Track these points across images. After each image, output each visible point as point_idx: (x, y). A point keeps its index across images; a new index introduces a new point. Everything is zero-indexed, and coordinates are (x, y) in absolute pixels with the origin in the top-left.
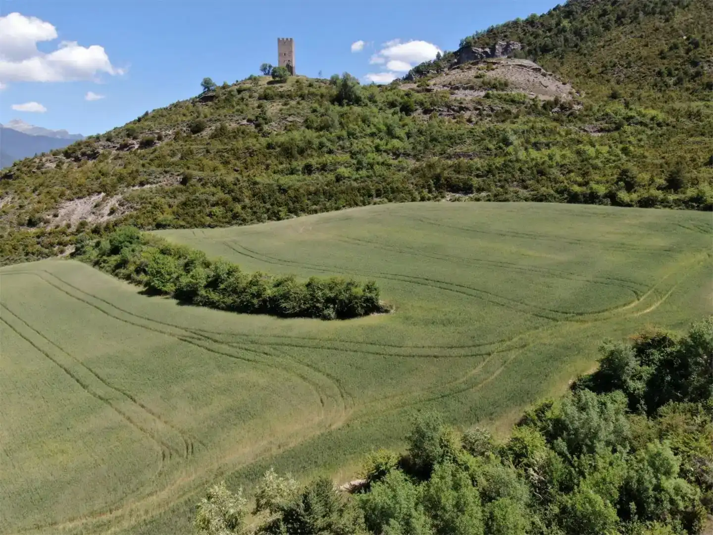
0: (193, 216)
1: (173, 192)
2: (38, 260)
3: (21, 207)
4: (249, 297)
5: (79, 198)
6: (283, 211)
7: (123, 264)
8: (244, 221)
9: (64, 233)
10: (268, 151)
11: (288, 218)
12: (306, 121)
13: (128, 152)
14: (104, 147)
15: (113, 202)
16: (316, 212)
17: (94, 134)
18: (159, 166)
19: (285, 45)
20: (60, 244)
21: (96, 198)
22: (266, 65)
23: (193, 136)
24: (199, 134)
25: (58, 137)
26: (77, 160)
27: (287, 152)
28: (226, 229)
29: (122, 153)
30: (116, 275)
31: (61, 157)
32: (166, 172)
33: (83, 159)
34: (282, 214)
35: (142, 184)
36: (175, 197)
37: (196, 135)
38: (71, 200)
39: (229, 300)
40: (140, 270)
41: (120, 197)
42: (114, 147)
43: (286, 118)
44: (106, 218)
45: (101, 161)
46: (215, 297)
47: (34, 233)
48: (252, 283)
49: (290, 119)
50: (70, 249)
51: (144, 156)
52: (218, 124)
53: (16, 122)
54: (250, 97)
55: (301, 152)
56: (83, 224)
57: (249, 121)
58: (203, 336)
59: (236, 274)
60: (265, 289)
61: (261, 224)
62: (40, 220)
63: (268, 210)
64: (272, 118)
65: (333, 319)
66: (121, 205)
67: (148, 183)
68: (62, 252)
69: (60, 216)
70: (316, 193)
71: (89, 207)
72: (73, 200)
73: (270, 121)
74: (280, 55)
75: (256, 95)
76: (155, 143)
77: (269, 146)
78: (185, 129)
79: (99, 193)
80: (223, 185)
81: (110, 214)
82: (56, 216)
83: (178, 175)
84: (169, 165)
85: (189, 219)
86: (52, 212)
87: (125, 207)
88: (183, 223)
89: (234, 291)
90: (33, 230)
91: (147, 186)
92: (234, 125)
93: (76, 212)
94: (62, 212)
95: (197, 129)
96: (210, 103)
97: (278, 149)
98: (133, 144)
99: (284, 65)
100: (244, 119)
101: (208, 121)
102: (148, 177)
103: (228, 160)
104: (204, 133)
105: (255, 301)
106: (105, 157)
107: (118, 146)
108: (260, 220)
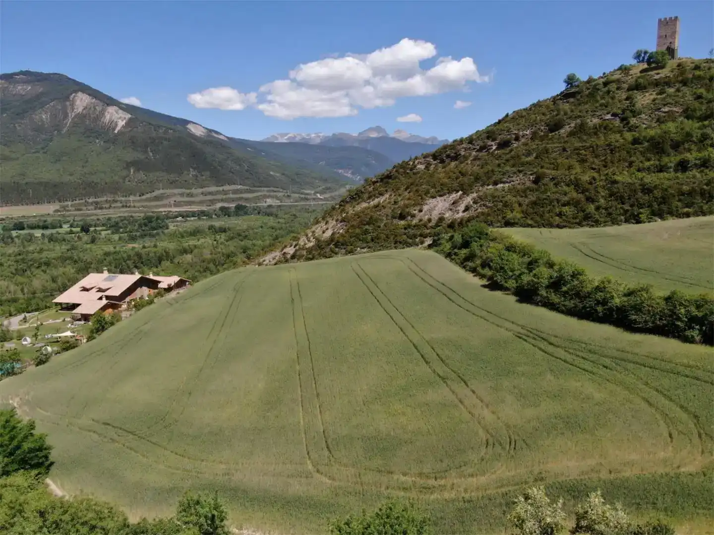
0: (541, 216)
1: (524, 191)
2: (403, 248)
3: (395, 203)
4: (593, 304)
5: (441, 196)
6: (644, 213)
7: (471, 257)
8: (597, 223)
9: (425, 226)
10: (633, 147)
11: (649, 222)
12: (685, 111)
13: (486, 153)
14: (466, 149)
15: (468, 200)
16: (688, 215)
17: (458, 138)
18: (513, 166)
19: (668, 25)
20: (421, 235)
21: (455, 196)
22: (641, 51)
23: (550, 135)
24: (557, 132)
25: (430, 143)
26: (442, 161)
27: (657, 146)
28: (575, 230)
29: (481, 154)
30: (464, 267)
31: (430, 159)
32: (520, 172)
33: (447, 161)
34: (643, 217)
35: (495, 183)
36: (526, 197)
37: (553, 134)
38: (433, 197)
39: (570, 304)
40: (484, 265)
41: (475, 195)
42: (474, 149)
43: (660, 109)
44: (461, 214)
45: (461, 163)
46: (555, 298)
47: (403, 225)
48: (598, 289)
49: (666, 109)
50: (429, 241)
51: (500, 156)
52: (578, 121)
53: (399, 131)
54: (618, 89)
55: (676, 146)
56: (441, 219)
57: (614, 115)
58: (539, 337)
59: (581, 278)
60: (612, 297)
61: (616, 227)
62: (409, 214)
63: (626, 211)
64: (643, 110)
65: (697, 343)
66: (475, 202)
67: (501, 182)
68: (422, 243)
69: (424, 211)
70: (690, 193)
71: (447, 205)
72: (435, 197)
73: (640, 113)
74: (660, 37)
75: (626, 86)
76: (512, 144)
77: (636, 141)
78: (542, 128)
79: (457, 191)
80: (576, 184)
81: (464, 211)
82: (421, 211)
83: (531, 175)
84: (523, 164)
85: (538, 219)
86: (418, 208)
87: (478, 205)
88: (530, 222)
89: (578, 295)
90: (403, 222)
91: (500, 186)
92: (596, 121)
93: (437, 208)
94: (425, 208)
95: (555, 127)
96: (572, 100)
97: (646, 144)
98: (492, 145)
99: (664, 49)
100: (608, 114)
101: (567, 118)
102: (502, 176)
103: (585, 158)
104: (562, 131)
105: (600, 309)
106: (466, 158)
107: (478, 147)
108: (615, 222)
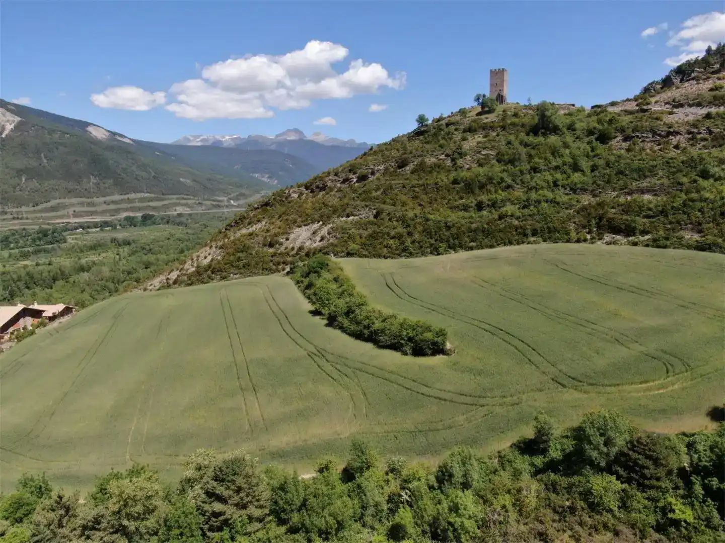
1: (367, 225)
2: (268, 275)
3: (268, 231)
5: (305, 225)
6: (443, 246)
7: (310, 286)
8: (411, 255)
9: (288, 254)
10: (453, 186)
11: (446, 254)
13: (347, 185)
14: (332, 181)
15: (325, 230)
16: (471, 249)
18: (363, 200)
19: (497, 75)
20: (284, 263)
21: (316, 226)
23: (399, 170)
24: (403, 169)
26: (312, 191)
27: (469, 187)
28: (396, 260)
29: (343, 186)
30: (304, 294)
31: (303, 189)
32: (367, 206)
33: (316, 191)
34: (441, 250)
35: (348, 216)
36: (367, 230)
37: (401, 170)
38: (299, 226)
41: (330, 226)
42: (339, 181)
43: (480, 152)
44: (318, 243)
45: (327, 194)
47: (271, 253)
49: (484, 152)
50: (288, 269)
51: (356, 190)
52: (420, 159)
54: (456, 130)
55: (482, 187)
56: (301, 249)
57: (447, 155)
61: (423, 258)
62: (277, 242)
63: (432, 245)
64: (468, 152)
66: (329, 234)
67: (353, 215)
68: (283, 270)
69: (290, 239)
70: (476, 231)
71: (309, 234)
72: (301, 227)
75: (462, 128)
76: (368, 178)
77: (455, 182)
78: (393, 164)
79: (319, 222)
80: (402, 220)
81: (320, 241)
82: (287, 239)
83: (374, 209)
84: (370, 199)
85: (371, 249)
86: (285, 236)
87: (331, 236)
88: (365, 253)
90: (270, 250)
91: (351, 218)
92: (433, 160)
93: (300, 237)
94: (292, 236)
95: (402, 164)
96: (421, 138)
97: (462, 184)
98: (353, 178)
99: (495, 95)
100: (442, 154)
101: (412, 157)
102: (353, 210)
103: (417, 194)
104: (407, 168)
106: (331, 189)
107: (341, 179)
108: (423, 254)
